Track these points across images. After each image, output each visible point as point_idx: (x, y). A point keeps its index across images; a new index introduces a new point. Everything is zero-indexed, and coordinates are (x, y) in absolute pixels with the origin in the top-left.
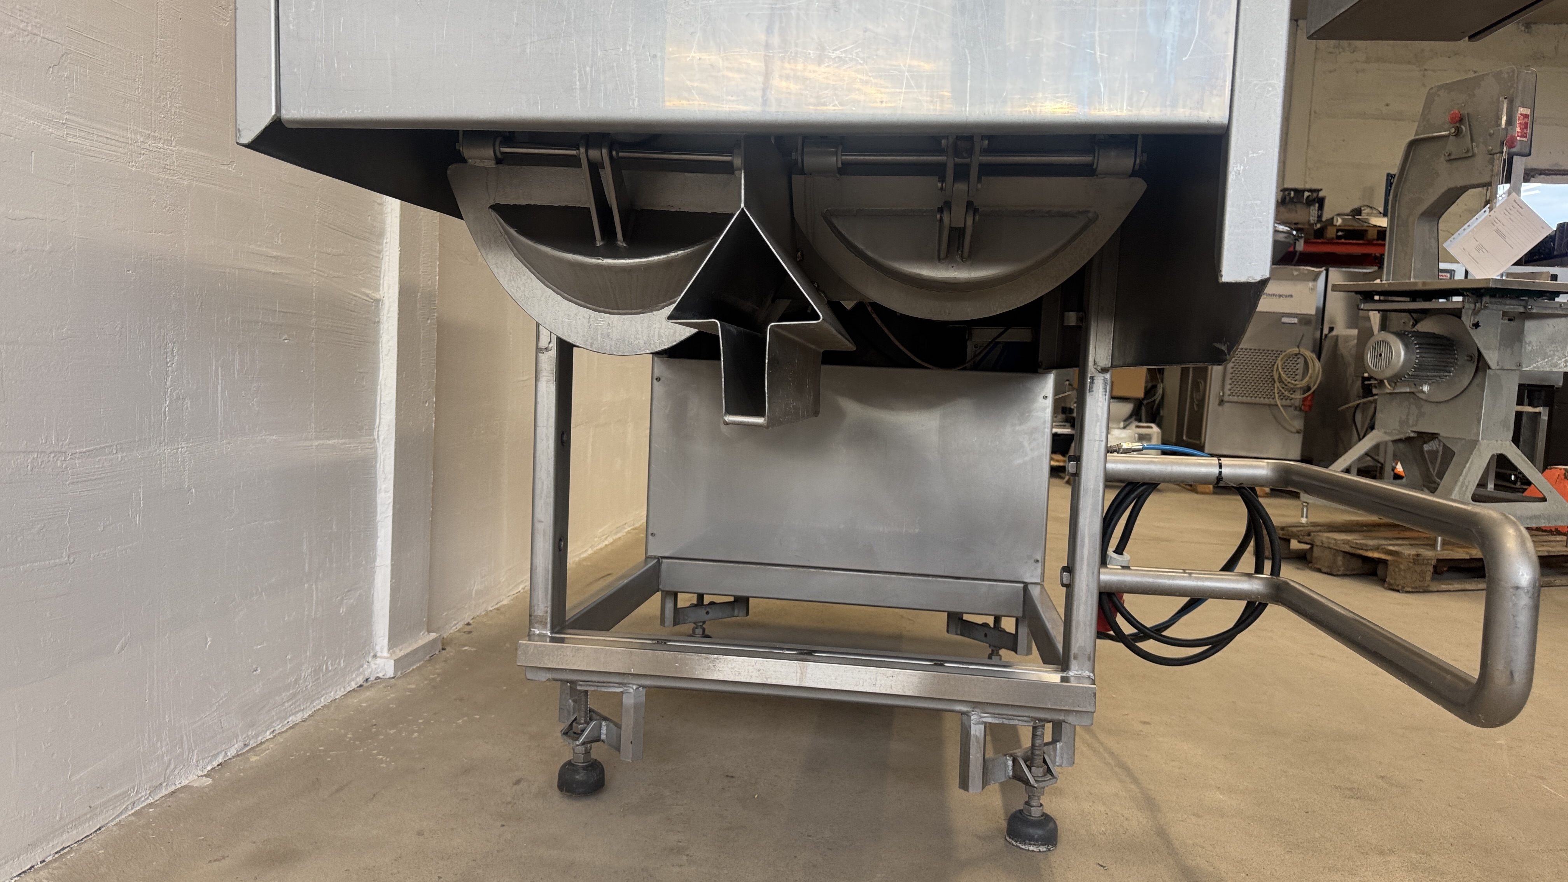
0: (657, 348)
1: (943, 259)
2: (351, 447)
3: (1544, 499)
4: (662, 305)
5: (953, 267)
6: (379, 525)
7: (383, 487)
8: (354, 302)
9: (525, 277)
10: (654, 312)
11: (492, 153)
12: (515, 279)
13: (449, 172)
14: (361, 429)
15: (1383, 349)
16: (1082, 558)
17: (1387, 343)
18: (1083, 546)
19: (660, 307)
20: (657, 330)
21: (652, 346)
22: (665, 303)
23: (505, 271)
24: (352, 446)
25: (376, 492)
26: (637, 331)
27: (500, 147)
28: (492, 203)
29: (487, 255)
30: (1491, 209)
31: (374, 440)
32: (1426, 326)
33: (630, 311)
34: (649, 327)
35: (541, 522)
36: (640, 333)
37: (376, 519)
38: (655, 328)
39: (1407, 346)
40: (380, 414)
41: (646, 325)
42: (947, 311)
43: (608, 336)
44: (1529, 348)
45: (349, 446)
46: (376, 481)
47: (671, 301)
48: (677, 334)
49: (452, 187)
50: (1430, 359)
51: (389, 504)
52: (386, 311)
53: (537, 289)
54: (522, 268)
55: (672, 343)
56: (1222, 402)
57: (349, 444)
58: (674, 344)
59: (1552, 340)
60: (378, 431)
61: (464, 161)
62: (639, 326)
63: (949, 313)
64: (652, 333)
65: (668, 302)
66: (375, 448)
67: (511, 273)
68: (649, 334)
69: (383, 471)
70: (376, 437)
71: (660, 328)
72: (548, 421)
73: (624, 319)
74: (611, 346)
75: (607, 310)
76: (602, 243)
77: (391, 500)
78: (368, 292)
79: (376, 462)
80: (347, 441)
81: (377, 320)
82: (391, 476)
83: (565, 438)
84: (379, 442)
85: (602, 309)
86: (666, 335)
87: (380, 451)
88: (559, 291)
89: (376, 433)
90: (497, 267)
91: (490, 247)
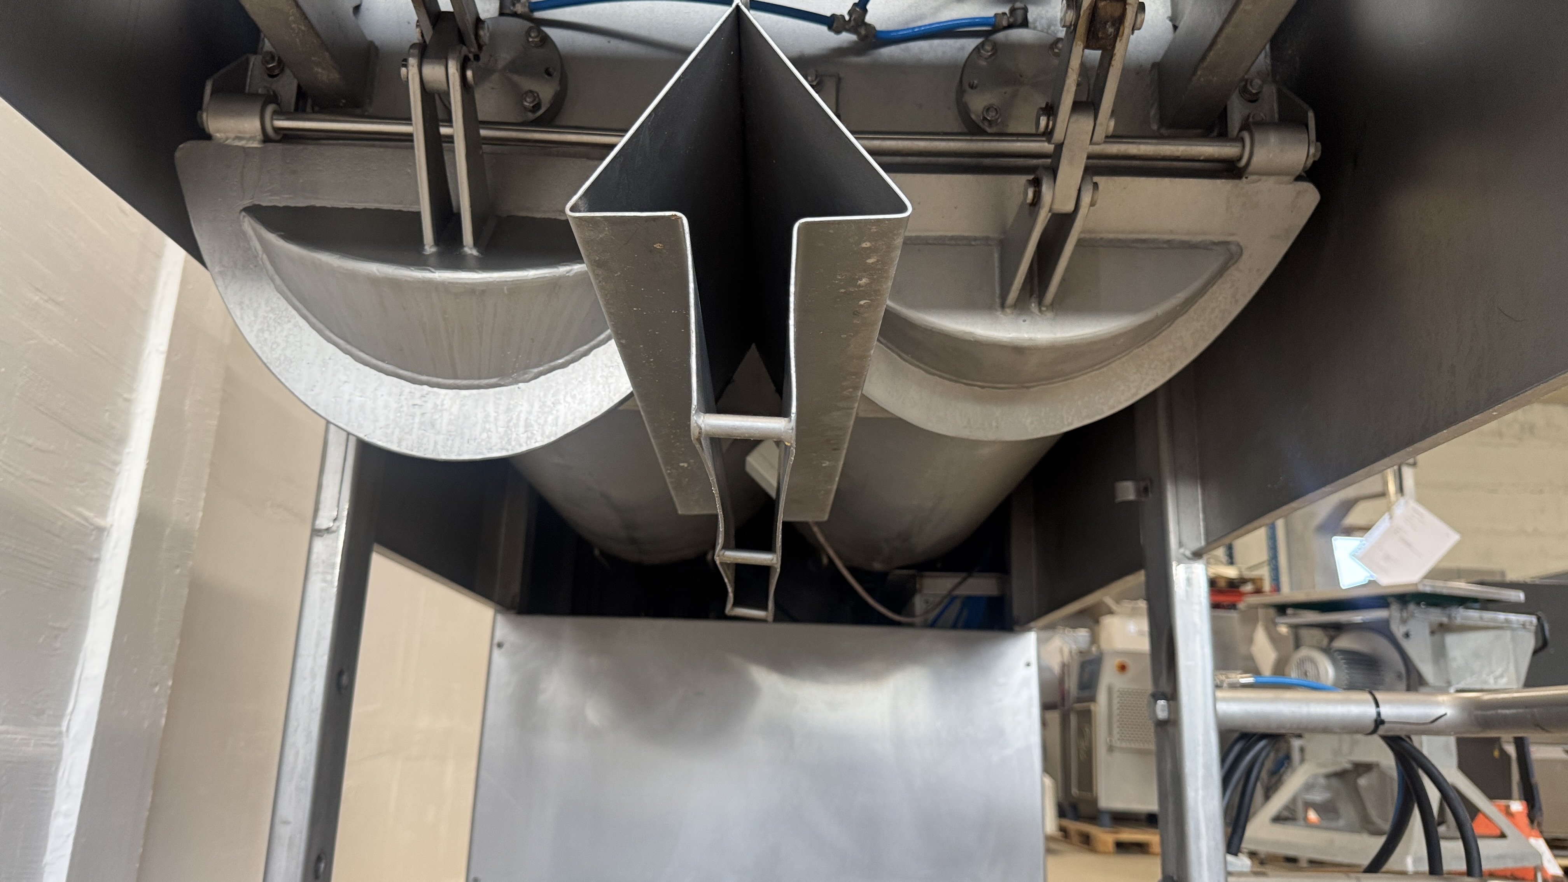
0: (521, 445)
1: (1010, 307)
2: (15, 739)
3: (1503, 836)
4: (536, 370)
5: (1024, 321)
6: (47, 869)
7: (64, 808)
8: (60, 523)
9: (290, 325)
10: (521, 385)
11: (257, 124)
12: (272, 329)
13: (178, 154)
14: (40, 713)
15: (1309, 667)
16: (1199, 857)
17: (1312, 661)
18: (1198, 837)
19: (531, 375)
20: (523, 416)
21: (513, 443)
22: (541, 368)
23: (256, 316)
24: (20, 737)
25: (49, 816)
26: (487, 416)
27: (272, 119)
28: (247, 203)
29: (226, 288)
30: (1391, 518)
31: (61, 733)
32: (1344, 642)
33: (476, 382)
34: (508, 410)
35: (286, 823)
36: (492, 419)
37: (42, 861)
38: (521, 411)
39: (1334, 662)
40: (77, 695)
41: (502, 408)
42: (994, 424)
43: (433, 425)
44: (1454, 665)
45: (14, 736)
46: (52, 798)
47: (553, 364)
48: (561, 421)
49: (181, 177)
50: (1359, 677)
51: (68, 836)
52: (112, 544)
53: (308, 345)
54: (286, 309)
55: (549, 437)
56: (1111, 749)
57: (16, 733)
58: (553, 439)
59: (1476, 655)
60: (70, 720)
61: (208, 137)
62: (491, 409)
63: (997, 427)
64: (514, 421)
65: (546, 367)
66: (61, 747)
67: (265, 317)
68: (509, 421)
69: (68, 782)
70: (64, 729)
71: (529, 413)
72: (317, 645)
73: (465, 396)
74: (436, 443)
75: (435, 380)
76: (434, 250)
77: (72, 829)
78: (88, 514)
79: (57, 769)
80: (11, 728)
81: (95, 556)
82: (79, 791)
83: (345, 679)
84: (67, 736)
85: (424, 378)
86: (539, 424)
87: (66, 751)
88: (348, 347)
89: (65, 724)
90: (242, 309)
91: (234, 276)
